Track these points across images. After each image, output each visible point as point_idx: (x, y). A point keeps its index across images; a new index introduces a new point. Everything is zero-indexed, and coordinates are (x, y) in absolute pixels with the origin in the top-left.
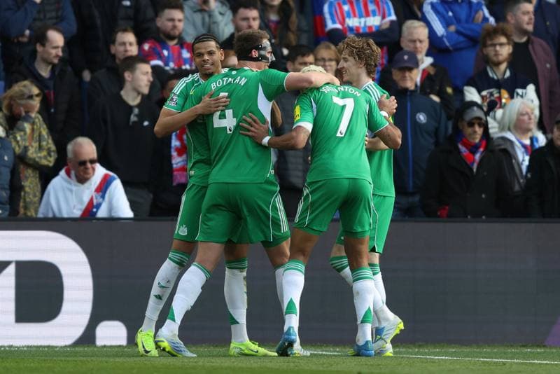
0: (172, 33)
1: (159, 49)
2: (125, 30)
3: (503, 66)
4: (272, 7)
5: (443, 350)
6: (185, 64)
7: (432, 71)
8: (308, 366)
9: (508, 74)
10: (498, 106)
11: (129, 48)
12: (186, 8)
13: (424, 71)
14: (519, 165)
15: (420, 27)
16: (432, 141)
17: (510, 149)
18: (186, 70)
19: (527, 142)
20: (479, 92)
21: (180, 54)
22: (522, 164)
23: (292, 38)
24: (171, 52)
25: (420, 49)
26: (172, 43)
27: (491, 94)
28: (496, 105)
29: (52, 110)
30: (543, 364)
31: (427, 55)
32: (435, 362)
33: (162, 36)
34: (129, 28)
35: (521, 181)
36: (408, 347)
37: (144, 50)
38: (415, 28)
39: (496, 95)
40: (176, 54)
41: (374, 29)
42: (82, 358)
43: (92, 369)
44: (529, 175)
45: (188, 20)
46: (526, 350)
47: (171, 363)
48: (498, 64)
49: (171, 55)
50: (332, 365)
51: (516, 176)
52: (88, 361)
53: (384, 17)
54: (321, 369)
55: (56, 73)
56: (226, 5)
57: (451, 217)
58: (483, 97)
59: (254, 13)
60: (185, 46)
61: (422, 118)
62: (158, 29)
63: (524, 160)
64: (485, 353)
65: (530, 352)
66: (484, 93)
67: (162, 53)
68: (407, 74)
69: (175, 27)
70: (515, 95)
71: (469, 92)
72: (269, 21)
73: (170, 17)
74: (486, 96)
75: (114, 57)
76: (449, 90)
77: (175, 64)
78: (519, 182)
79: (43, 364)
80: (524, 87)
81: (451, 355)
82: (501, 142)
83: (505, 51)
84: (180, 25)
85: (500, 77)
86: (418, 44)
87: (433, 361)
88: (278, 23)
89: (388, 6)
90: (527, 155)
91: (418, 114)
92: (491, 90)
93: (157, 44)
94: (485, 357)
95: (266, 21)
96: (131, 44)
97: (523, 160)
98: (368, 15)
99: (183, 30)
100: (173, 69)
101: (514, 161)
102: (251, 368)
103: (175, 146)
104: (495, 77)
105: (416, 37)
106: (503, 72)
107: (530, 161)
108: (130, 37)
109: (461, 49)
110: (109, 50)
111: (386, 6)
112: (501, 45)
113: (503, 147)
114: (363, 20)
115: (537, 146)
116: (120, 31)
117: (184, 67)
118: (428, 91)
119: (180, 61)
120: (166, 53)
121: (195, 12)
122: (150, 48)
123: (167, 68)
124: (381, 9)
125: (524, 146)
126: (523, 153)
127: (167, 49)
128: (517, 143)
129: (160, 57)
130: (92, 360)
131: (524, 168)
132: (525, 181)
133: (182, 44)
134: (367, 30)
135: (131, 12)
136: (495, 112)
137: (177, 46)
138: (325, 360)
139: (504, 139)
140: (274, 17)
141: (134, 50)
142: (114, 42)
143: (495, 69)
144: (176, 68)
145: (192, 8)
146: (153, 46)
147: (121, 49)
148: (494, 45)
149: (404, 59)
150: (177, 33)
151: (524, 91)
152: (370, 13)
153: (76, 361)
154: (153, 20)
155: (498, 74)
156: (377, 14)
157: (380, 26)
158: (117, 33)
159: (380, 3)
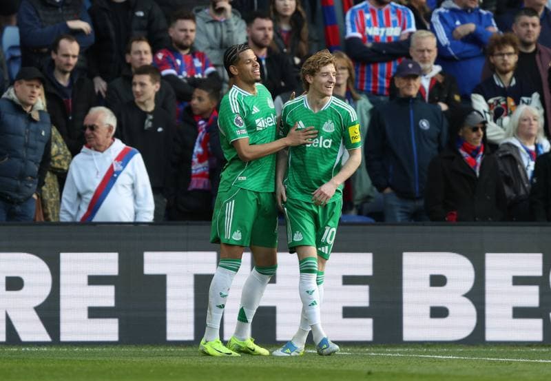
0: (185, 43)
1: (172, 59)
2: (140, 40)
3: (510, 75)
4: (285, 17)
5: (451, 350)
6: (197, 74)
7: (440, 79)
8: (320, 366)
9: (514, 82)
10: (505, 113)
11: (144, 56)
12: (198, 19)
13: (433, 79)
14: (525, 170)
15: (428, 36)
16: (435, 146)
17: (515, 155)
18: (199, 78)
19: (532, 148)
20: (487, 99)
21: (192, 63)
22: (527, 169)
23: (303, 47)
24: (184, 61)
25: (428, 59)
26: (185, 53)
27: (498, 102)
28: (503, 112)
29: (70, 118)
30: (548, 363)
31: (436, 63)
32: (443, 361)
33: (174, 45)
34: (144, 38)
35: (527, 185)
36: (417, 347)
37: (157, 59)
38: (423, 37)
39: (503, 103)
40: (188, 64)
41: (393, 40)
42: (100, 358)
43: (111, 369)
44: (535, 180)
45: (200, 30)
46: (532, 350)
47: (187, 363)
48: (505, 72)
49: (184, 64)
50: (343, 364)
51: (522, 180)
52: (106, 362)
53: (404, 28)
54: (332, 368)
55: (75, 82)
56: (238, 16)
57: (461, 220)
58: (490, 105)
59: (268, 23)
60: (196, 55)
61: (425, 124)
62: (171, 38)
63: (530, 165)
64: (492, 352)
65: (535, 352)
66: (491, 101)
67: (176, 62)
68: (412, 82)
69: (187, 37)
70: (521, 102)
71: (477, 100)
72: (281, 31)
73: (182, 27)
74: (493, 104)
75: (129, 65)
76: (457, 98)
77: (188, 73)
78: (524, 186)
79: (63, 364)
80: (529, 95)
81: (459, 354)
82: (506, 148)
83: (512, 60)
84: (193, 35)
85: (506, 85)
86: (427, 54)
87: (440, 361)
88: (289, 33)
89: (410, 17)
90: (532, 160)
91: (421, 121)
92: (498, 98)
93: (170, 53)
94: (491, 357)
95: (278, 31)
96: (146, 52)
97: (528, 165)
98: (388, 25)
99: (195, 40)
100: (186, 78)
101: (519, 166)
102: (264, 368)
103: (197, 152)
104: (502, 86)
105: (424, 46)
106: (509, 80)
107: (536, 166)
108: (145, 46)
109: (468, 58)
110: (124, 59)
111: (407, 18)
112: (509, 54)
113: (508, 153)
114: (383, 30)
115: (542, 151)
116: (135, 40)
117: (196, 76)
118: (437, 98)
119: (193, 70)
120: (179, 62)
121: (207, 23)
122: (164, 57)
123: (180, 77)
124: (402, 20)
125: (529, 152)
126: (528, 158)
127: (181, 59)
128: (522, 149)
129: (174, 66)
130: (110, 360)
131: (529, 174)
132: (530, 186)
133: (194, 53)
134: (386, 41)
135: (145, 23)
136: (502, 119)
137: (190, 55)
138: (336, 360)
139: (509, 145)
140: (285, 27)
141: (148, 59)
142: (129, 51)
143: (501, 77)
144: (189, 76)
145: (204, 19)
146: (167, 56)
147: (137, 57)
148: (503, 55)
149: (408, 68)
150: (189, 42)
151: (529, 99)
152: (391, 24)
153: (95, 361)
154: (166, 30)
155: (504, 82)
156: (398, 24)
157: (399, 37)
158: (132, 42)
159: (402, 14)
